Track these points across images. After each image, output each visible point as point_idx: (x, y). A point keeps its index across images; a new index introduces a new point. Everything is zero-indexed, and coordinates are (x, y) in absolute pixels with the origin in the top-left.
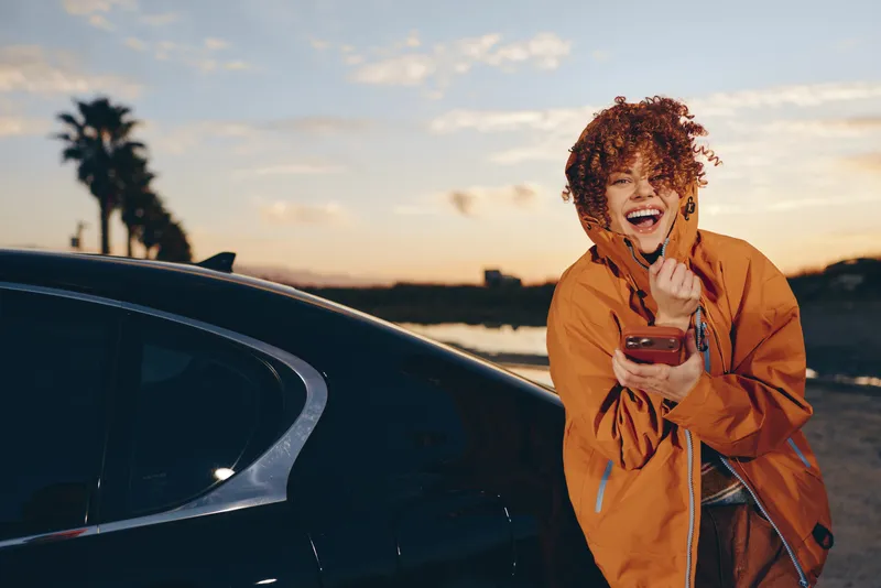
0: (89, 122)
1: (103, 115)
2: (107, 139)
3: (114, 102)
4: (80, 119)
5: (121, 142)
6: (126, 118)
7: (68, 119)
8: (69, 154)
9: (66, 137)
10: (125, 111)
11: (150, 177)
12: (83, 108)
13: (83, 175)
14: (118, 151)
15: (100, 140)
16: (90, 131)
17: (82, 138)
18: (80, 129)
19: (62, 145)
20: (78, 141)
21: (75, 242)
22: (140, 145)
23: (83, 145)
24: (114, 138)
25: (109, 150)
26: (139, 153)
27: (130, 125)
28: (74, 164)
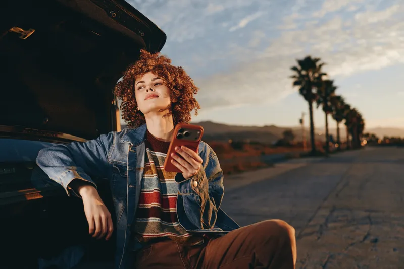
0: (303, 68)
1: (309, 64)
2: (310, 74)
3: (313, 57)
4: (299, 68)
5: (316, 75)
6: (318, 64)
7: (295, 69)
8: (296, 83)
9: (294, 77)
10: (317, 60)
11: (335, 88)
12: (300, 63)
13: (301, 91)
14: (315, 78)
15: (307, 75)
16: (304, 72)
17: (301, 76)
18: (299, 72)
19: (293, 80)
20: (299, 78)
21: (301, 121)
22: (325, 74)
24: (314, 73)
25: (312, 79)
26: (324, 78)
27: (320, 66)
28: (298, 88)
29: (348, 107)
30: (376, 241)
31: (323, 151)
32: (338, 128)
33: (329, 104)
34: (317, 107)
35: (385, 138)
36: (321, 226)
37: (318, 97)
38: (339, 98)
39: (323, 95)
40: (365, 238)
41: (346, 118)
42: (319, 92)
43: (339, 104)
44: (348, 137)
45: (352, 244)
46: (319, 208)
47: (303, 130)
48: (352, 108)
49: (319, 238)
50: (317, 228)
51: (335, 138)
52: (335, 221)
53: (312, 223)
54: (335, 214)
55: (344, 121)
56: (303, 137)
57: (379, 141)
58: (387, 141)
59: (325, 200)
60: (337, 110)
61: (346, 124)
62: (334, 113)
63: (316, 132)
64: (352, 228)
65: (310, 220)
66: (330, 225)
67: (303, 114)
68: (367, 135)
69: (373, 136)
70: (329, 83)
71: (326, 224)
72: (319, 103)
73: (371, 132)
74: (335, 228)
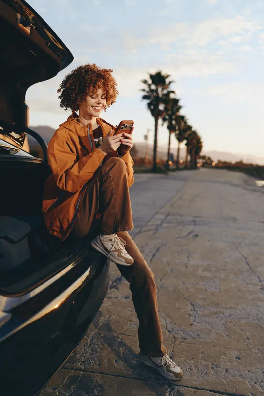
0: (153, 82)
1: (159, 79)
2: (160, 89)
3: (163, 73)
4: (150, 81)
5: (165, 91)
6: (167, 81)
7: (145, 82)
8: (145, 97)
9: (144, 90)
10: (167, 76)
12: (152, 77)
13: (149, 105)
14: (163, 95)
15: (156, 91)
16: (153, 87)
17: (151, 90)
18: (150, 86)
19: (145, 93)
20: (148, 92)
21: (146, 137)
22: (173, 92)
23: (150, 93)
24: (163, 89)
25: (160, 95)
26: (172, 96)
27: (170, 82)
28: (146, 102)
29: (190, 128)
30: (197, 235)
31: (164, 168)
32: (179, 147)
33: (173, 122)
34: (162, 125)
35: (219, 162)
36: (157, 226)
37: (164, 114)
38: (183, 118)
39: (169, 113)
40: (189, 234)
41: (187, 139)
42: (166, 109)
43: (183, 124)
44: (187, 157)
45: (180, 237)
46: (157, 213)
47: (147, 146)
48: (193, 129)
49: (155, 233)
50: (154, 227)
51: (175, 158)
52: (168, 223)
53: (149, 223)
54: (169, 218)
55: (185, 141)
56: (147, 154)
57: (214, 164)
58: (221, 165)
59: (162, 208)
60: (180, 129)
61: (186, 144)
62: (178, 132)
63: (158, 150)
64: (181, 227)
65: (148, 221)
66: (165, 225)
67: (148, 130)
68: (204, 158)
69: (209, 159)
70: (176, 101)
71: (161, 225)
72: (164, 120)
73: (207, 155)
74: (168, 227)
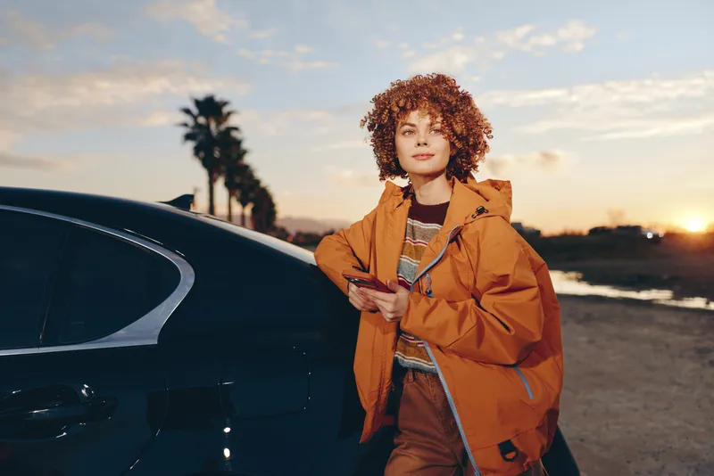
0: (201, 113)
1: (210, 108)
2: (213, 126)
3: (218, 98)
4: (195, 111)
5: (223, 127)
6: (225, 110)
7: (187, 111)
8: (188, 137)
9: (186, 125)
10: (225, 104)
11: (244, 152)
12: (198, 103)
13: (197, 151)
14: (220, 133)
15: (207, 127)
16: (202, 120)
17: (197, 125)
18: (195, 118)
19: (184, 131)
20: (193, 128)
22: (236, 129)
23: (196, 131)
24: (218, 124)
25: (214, 134)
26: (234, 134)
27: (229, 114)
28: (191, 145)
29: (257, 182)
32: (242, 214)
41: (253, 201)
42: (222, 156)
48: (263, 184)
55: (251, 205)
61: (253, 210)
70: (237, 142)
